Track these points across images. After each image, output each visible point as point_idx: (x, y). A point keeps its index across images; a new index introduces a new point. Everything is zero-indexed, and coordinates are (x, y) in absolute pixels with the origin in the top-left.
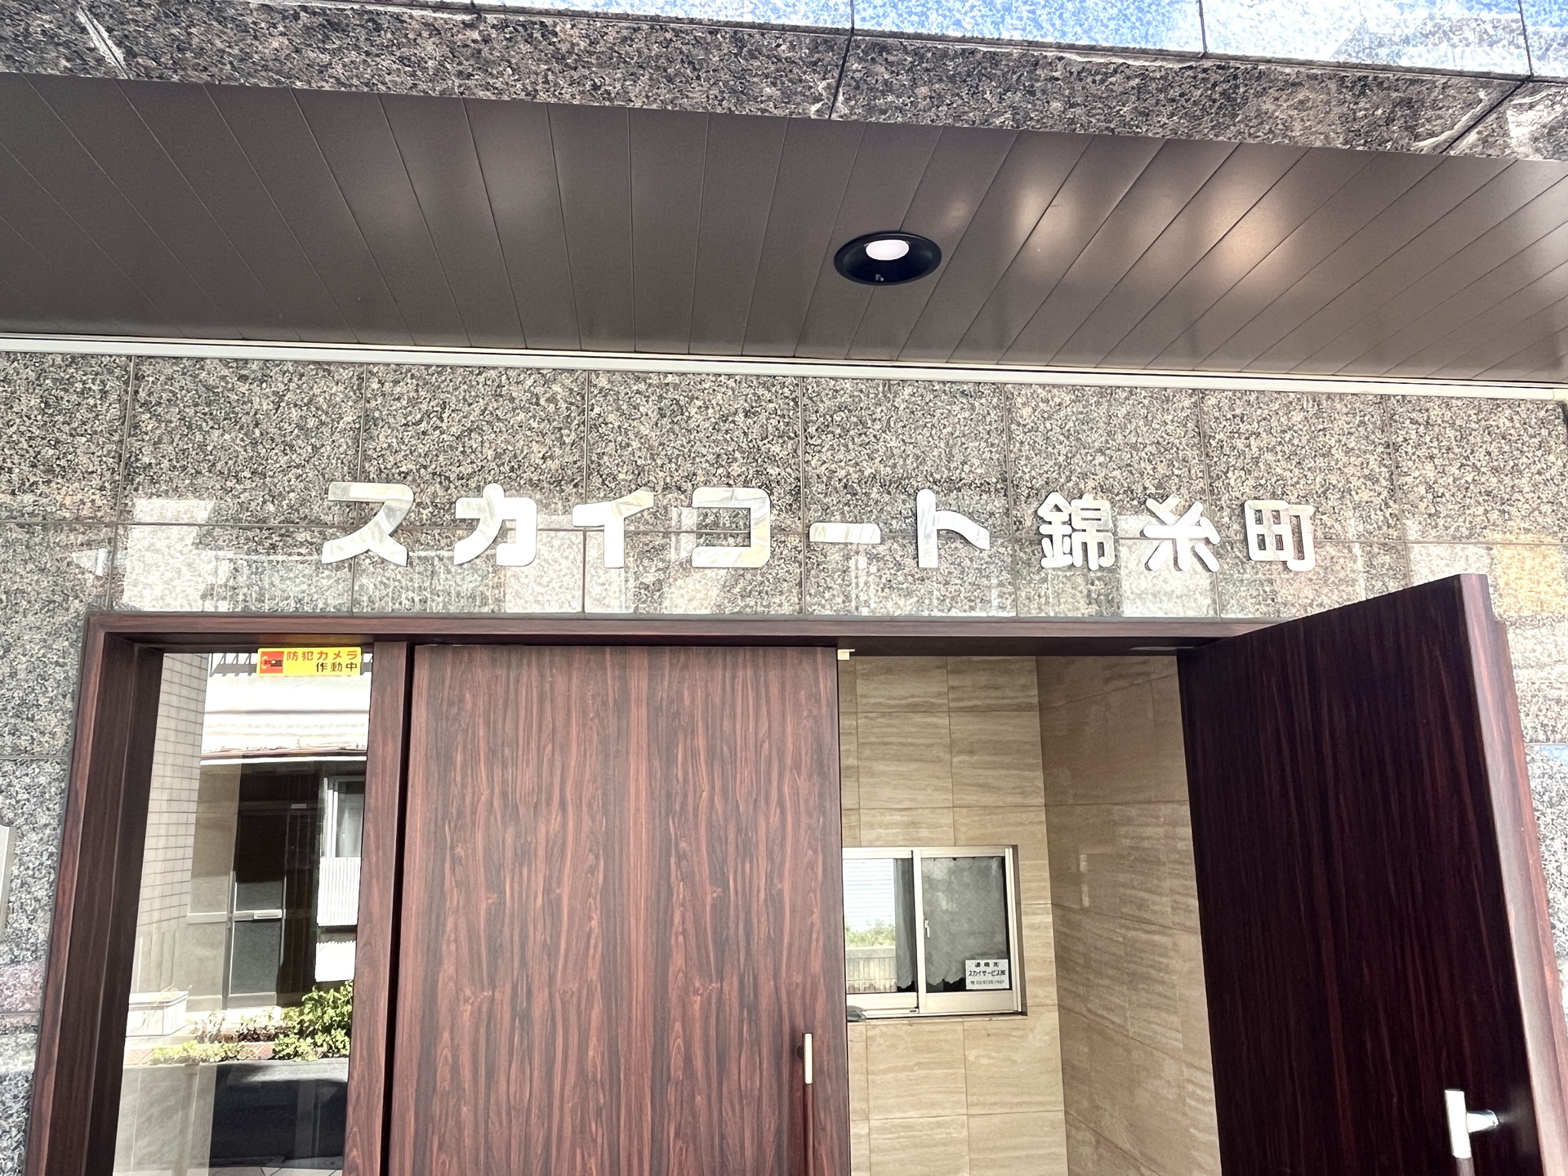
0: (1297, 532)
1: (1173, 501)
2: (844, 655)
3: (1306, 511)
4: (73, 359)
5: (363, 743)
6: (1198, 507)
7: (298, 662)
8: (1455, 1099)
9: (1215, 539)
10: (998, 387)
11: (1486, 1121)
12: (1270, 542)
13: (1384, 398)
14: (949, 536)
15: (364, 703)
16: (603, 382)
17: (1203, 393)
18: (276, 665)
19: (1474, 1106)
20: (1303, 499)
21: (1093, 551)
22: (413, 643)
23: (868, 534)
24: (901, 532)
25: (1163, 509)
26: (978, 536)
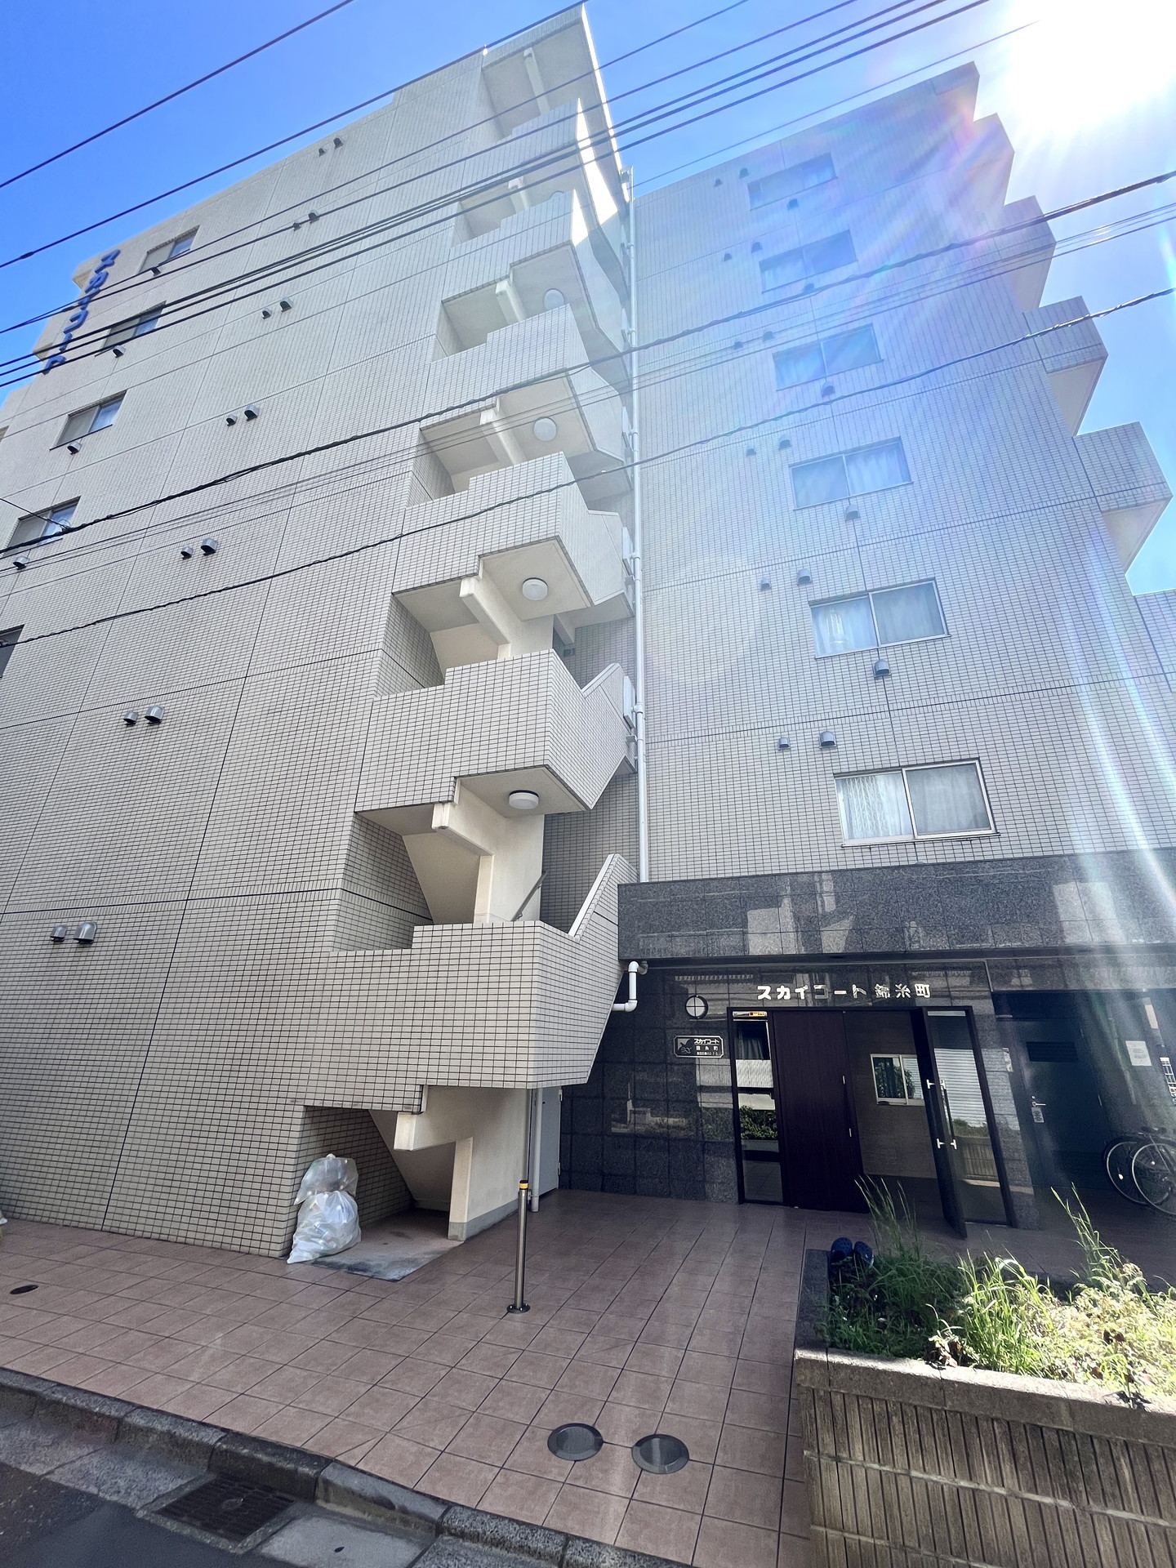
0: (926, 990)
1: (900, 985)
2: (846, 1013)
3: (928, 986)
6: (905, 986)
9: (909, 992)
12: (920, 992)
14: (858, 992)
21: (886, 995)
23: (844, 992)
24: (850, 992)
25: (899, 987)
26: (864, 992)
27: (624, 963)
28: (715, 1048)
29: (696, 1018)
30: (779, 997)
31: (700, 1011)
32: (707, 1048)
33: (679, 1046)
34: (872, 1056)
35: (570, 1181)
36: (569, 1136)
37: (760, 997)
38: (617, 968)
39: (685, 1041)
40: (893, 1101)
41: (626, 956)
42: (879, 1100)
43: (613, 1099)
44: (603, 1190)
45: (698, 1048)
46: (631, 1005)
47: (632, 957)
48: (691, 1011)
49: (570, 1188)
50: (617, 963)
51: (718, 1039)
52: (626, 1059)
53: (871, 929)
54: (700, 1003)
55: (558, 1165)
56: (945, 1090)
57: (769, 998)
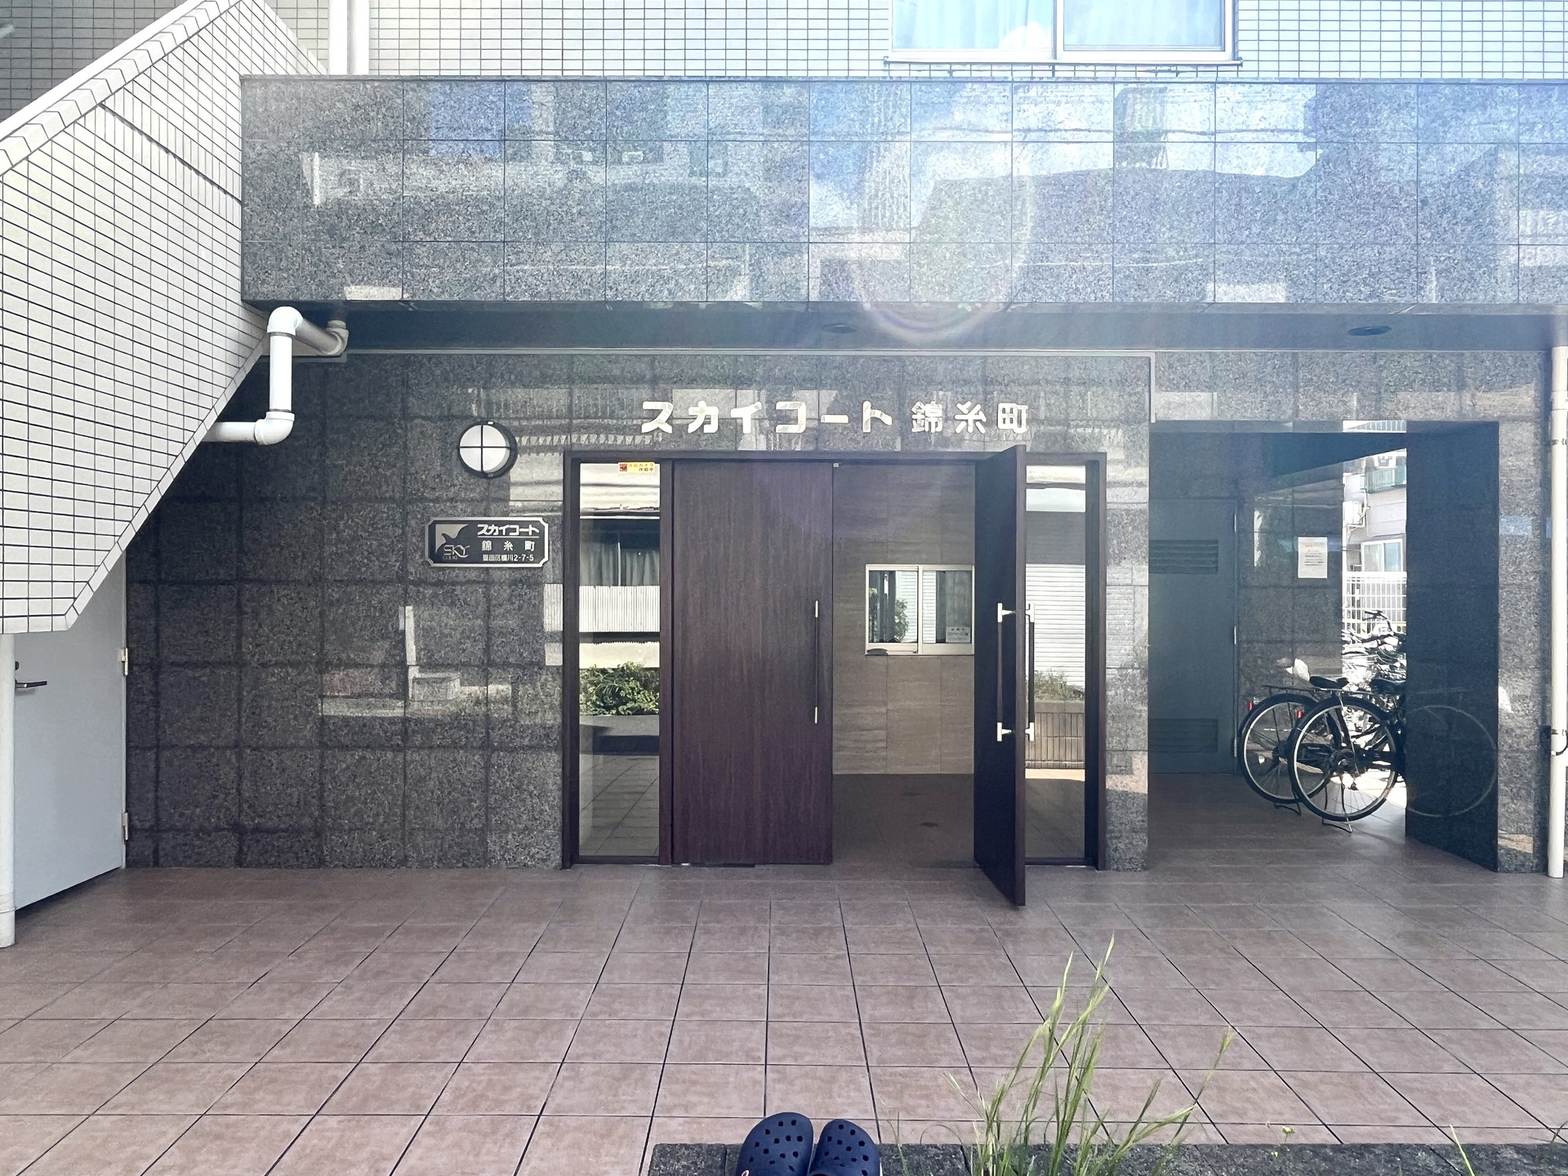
0: (1019, 417)
1: (969, 404)
2: (836, 465)
3: (1024, 408)
4: (550, 356)
5: (658, 506)
6: (978, 407)
7: (633, 468)
8: (1000, 606)
9: (984, 420)
10: (899, 358)
11: (1008, 612)
12: (1008, 421)
13: (1067, 358)
14: (874, 420)
15: (658, 482)
16: (742, 360)
17: (985, 357)
18: (624, 468)
19: (1004, 608)
20: (1024, 403)
21: (933, 425)
22: (674, 461)
23: (844, 419)
24: (857, 418)
25: (963, 408)
26: (888, 420)
27: (259, 309)
28: (528, 545)
29: (483, 474)
30: (692, 428)
31: (494, 459)
32: (508, 546)
33: (440, 541)
34: (869, 568)
35: (156, 851)
36: (151, 755)
37: (647, 427)
38: (241, 325)
39: (454, 531)
40: (890, 648)
41: (266, 291)
42: (869, 646)
43: (264, 665)
44: (239, 862)
45: (487, 545)
46: (275, 426)
47: (284, 293)
48: (471, 458)
49: (156, 863)
50: (237, 309)
51: (535, 523)
52: (300, 574)
53: (937, 243)
54: (494, 436)
55: (118, 819)
56: (1032, 625)
57: (668, 429)
